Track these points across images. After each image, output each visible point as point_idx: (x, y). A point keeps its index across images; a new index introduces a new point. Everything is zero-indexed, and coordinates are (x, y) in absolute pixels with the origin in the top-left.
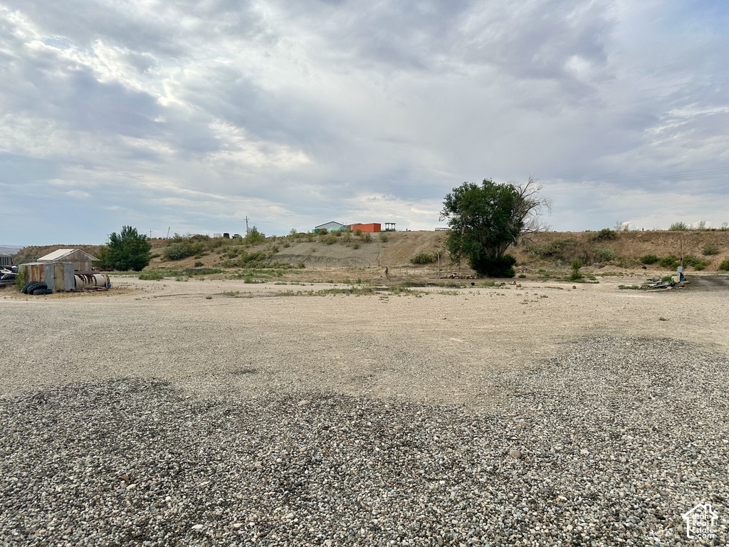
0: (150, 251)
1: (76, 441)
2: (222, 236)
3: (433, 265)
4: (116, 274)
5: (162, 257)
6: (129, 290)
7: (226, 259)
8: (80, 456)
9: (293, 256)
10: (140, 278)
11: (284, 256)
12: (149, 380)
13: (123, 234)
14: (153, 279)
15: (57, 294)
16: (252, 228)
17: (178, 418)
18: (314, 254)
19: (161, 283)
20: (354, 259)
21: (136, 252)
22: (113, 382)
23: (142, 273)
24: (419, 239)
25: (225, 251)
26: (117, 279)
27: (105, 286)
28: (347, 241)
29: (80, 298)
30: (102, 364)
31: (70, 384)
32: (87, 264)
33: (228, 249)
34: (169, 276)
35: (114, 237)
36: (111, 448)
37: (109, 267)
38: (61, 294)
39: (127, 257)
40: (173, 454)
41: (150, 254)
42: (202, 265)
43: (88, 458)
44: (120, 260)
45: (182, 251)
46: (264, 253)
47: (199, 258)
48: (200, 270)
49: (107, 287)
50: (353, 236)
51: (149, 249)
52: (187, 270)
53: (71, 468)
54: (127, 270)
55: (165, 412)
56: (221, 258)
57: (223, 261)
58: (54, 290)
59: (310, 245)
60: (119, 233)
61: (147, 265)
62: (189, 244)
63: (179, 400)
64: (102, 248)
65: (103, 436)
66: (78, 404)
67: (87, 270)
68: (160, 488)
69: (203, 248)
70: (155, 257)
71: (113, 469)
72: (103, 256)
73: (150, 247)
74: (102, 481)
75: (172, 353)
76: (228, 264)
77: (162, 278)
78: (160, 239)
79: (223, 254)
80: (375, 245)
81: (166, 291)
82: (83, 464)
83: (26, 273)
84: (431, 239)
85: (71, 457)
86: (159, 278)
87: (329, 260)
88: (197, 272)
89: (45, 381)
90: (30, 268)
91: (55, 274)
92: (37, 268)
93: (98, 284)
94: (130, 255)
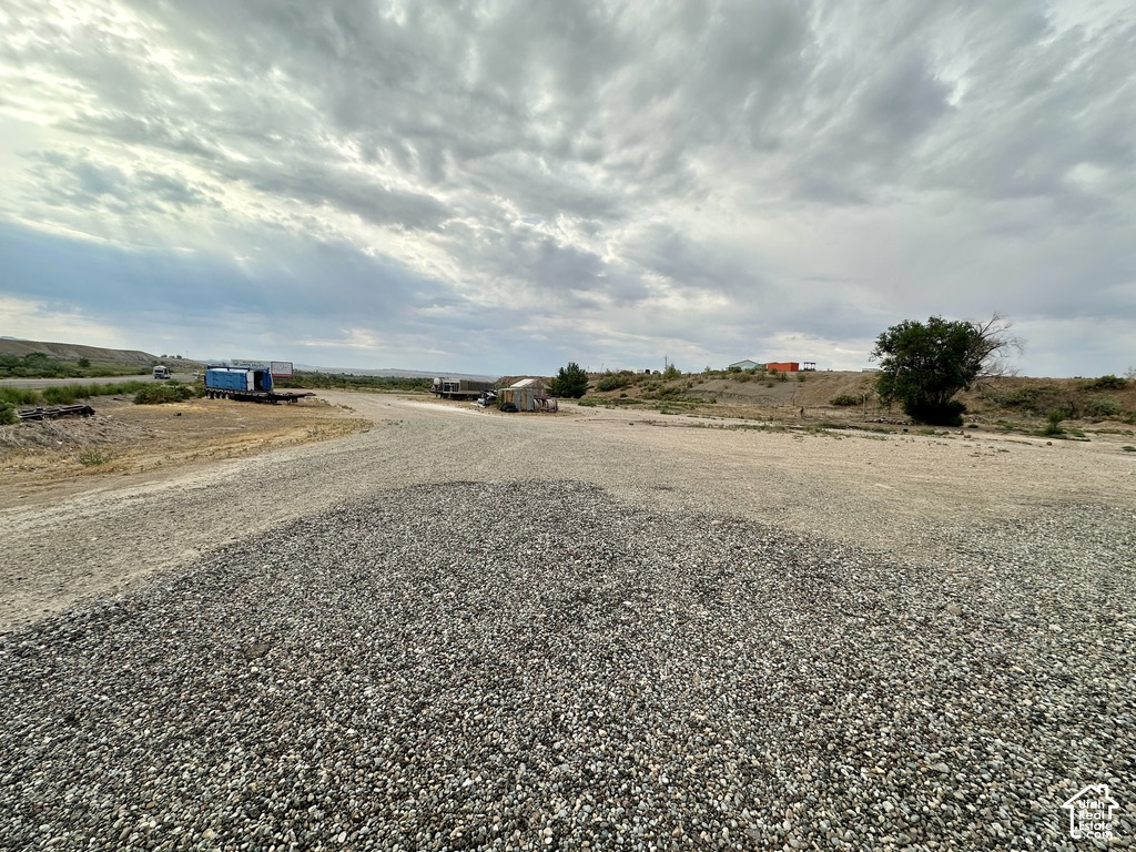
0: (588, 383)
1: (539, 521)
2: (644, 372)
3: (857, 408)
4: (561, 400)
5: (596, 388)
6: (571, 413)
7: (646, 392)
8: (542, 532)
9: (705, 391)
10: (579, 405)
11: (697, 391)
12: (588, 484)
13: (568, 369)
14: (588, 405)
15: (522, 413)
17: (611, 516)
18: (726, 391)
19: (594, 409)
20: (766, 397)
21: (577, 383)
22: (563, 482)
23: (580, 400)
24: (843, 379)
25: (645, 385)
26: (563, 405)
28: (762, 379)
29: (536, 417)
30: (554, 467)
31: (533, 479)
32: (542, 391)
33: (648, 383)
34: (600, 404)
35: (562, 371)
36: (563, 531)
37: (557, 394)
38: (524, 413)
39: (570, 387)
40: (608, 543)
41: (587, 385)
42: (626, 396)
43: (547, 535)
44: (565, 390)
45: (611, 384)
46: (679, 388)
47: (624, 390)
48: (625, 400)
49: (555, 410)
50: (767, 374)
52: (614, 400)
53: (536, 539)
54: (569, 398)
55: (601, 510)
56: (642, 390)
57: (643, 394)
58: (519, 410)
59: (723, 382)
60: (565, 368)
61: (585, 394)
62: (617, 378)
63: (611, 503)
64: (553, 379)
65: (557, 520)
66: (539, 494)
67: (542, 395)
68: (599, 568)
69: (628, 382)
70: (590, 388)
71: (565, 546)
72: (553, 385)
73: (587, 380)
74: (557, 553)
76: (648, 396)
77: (595, 405)
78: (595, 373)
79: (644, 388)
80: (791, 384)
81: (598, 416)
82: (544, 538)
83: (503, 396)
84: (856, 380)
85: (536, 531)
86: (593, 405)
87: (741, 397)
88: (622, 402)
89: (517, 475)
90: (505, 392)
91: (521, 397)
92: (510, 392)
93: (549, 407)
94: (572, 385)
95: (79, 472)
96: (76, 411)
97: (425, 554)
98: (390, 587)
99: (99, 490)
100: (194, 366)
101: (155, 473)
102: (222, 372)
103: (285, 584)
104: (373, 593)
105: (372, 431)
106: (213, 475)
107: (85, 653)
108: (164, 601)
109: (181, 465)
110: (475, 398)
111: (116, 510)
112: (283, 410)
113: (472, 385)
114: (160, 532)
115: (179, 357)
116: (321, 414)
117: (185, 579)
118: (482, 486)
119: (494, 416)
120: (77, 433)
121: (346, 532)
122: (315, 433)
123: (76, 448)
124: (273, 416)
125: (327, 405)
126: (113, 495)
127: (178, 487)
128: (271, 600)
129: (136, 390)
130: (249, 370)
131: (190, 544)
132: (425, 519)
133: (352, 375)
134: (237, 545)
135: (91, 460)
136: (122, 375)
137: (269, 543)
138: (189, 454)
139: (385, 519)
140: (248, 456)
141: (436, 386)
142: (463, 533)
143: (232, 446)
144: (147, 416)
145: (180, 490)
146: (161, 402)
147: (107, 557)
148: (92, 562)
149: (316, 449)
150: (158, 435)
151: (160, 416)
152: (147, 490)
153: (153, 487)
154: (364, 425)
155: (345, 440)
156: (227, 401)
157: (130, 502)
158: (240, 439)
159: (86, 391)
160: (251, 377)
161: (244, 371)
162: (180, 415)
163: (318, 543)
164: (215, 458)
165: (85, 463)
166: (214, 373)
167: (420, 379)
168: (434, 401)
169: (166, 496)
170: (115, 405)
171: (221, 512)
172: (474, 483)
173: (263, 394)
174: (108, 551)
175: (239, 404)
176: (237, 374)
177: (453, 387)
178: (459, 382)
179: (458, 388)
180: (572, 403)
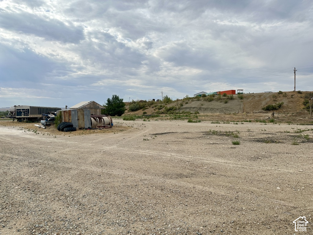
0: (125, 107)
2: (152, 100)
3: (278, 111)
5: (128, 110)
7: (157, 110)
9: (191, 108)
10: (124, 120)
11: (186, 108)
13: (113, 99)
15: (79, 131)
16: (166, 96)
18: (202, 107)
20: (226, 109)
21: (119, 107)
23: (122, 117)
24: (262, 97)
25: (155, 107)
27: (109, 124)
28: (219, 99)
29: (94, 135)
33: (157, 106)
35: (109, 100)
38: (82, 131)
39: (115, 109)
41: (125, 108)
42: (146, 113)
44: (112, 111)
45: (137, 107)
46: (176, 107)
47: (144, 110)
49: (111, 125)
50: (222, 97)
54: (115, 116)
56: (154, 110)
57: (155, 111)
58: (77, 128)
59: (199, 103)
60: (111, 98)
61: (124, 113)
62: (140, 104)
67: (98, 114)
69: (146, 106)
70: (126, 110)
73: (124, 105)
76: (159, 112)
79: (155, 108)
80: (236, 101)
83: (60, 117)
84: (270, 97)
87: (212, 110)
88: (146, 117)
90: (63, 113)
91: (78, 117)
92: (67, 112)
93: (106, 123)
94: (116, 108)
141: (12, 113)
177: (24, 112)
178: (29, 108)
179: (28, 113)
180: (118, 119)
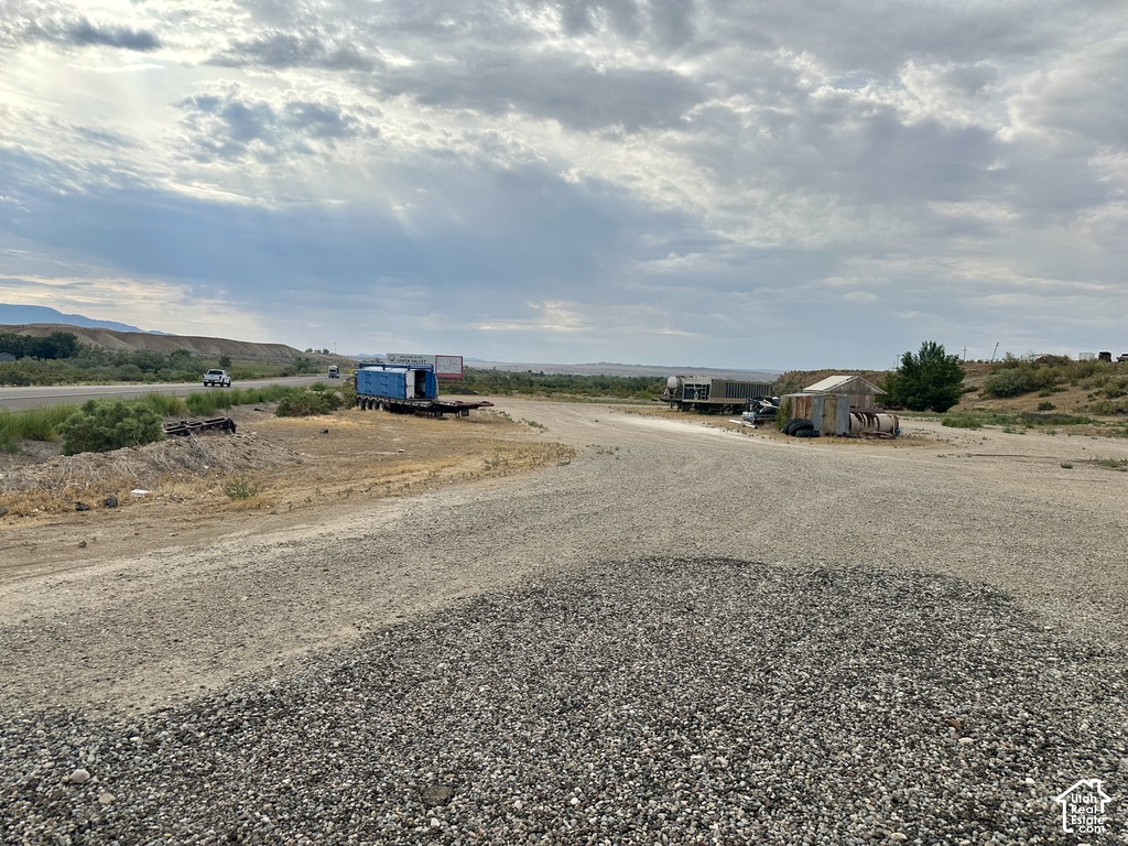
0: (963, 382)
1: (877, 648)
2: (1097, 357)
4: (906, 415)
5: (981, 392)
6: (927, 441)
7: (1101, 399)
8: (886, 671)
10: (944, 424)
12: (976, 585)
13: (922, 354)
14: (965, 426)
15: (826, 439)
17: (1035, 658)
19: (979, 433)
21: (939, 382)
22: (921, 576)
23: (946, 415)
25: (1099, 384)
26: (909, 424)
27: (891, 431)
29: (855, 446)
30: (900, 545)
31: (860, 566)
32: (867, 397)
33: (1107, 381)
34: (992, 423)
35: (907, 360)
36: (928, 673)
37: (896, 404)
38: (831, 439)
39: (926, 390)
40: (1033, 713)
41: (963, 386)
42: (1053, 408)
43: (896, 677)
44: (914, 395)
45: (1016, 382)
47: (1048, 395)
48: (1049, 416)
49: (893, 434)
51: (962, 378)
52: (1024, 415)
53: (875, 684)
54: (923, 410)
55: (1010, 642)
56: (1090, 396)
57: (1094, 403)
58: (821, 432)
60: (915, 352)
61: (957, 403)
62: (1031, 371)
63: (1033, 629)
64: (889, 374)
65: (915, 651)
66: (874, 597)
67: (867, 406)
68: (1015, 760)
69: (1057, 379)
70: (969, 391)
71: (935, 705)
72: (890, 387)
73: (962, 375)
74: (920, 716)
75: (1010, 549)
76: (1105, 409)
77: (980, 426)
78: (979, 362)
79: (1096, 390)
81: (988, 448)
82: (893, 685)
83: (789, 407)
85: (874, 668)
86: (974, 426)
88: (1043, 419)
89: (825, 555)
90: (794, 401)
91: (824, 410)
92: (803, 400)
93: (882, 428)
94: (930, 386)
95: (226, 507)
96: (218, 425)
97: (672, 681)
98: (619, 728)
99: (246, 532)
100: (344, 363)
101: (305, 513)
102: (377, 372)
103: (468, 697)
104: (594, 735)
105: (574, 464)
106: (370, 520)
107: (243, 751)
108: (322, 698)
109: (332, 504)
110: (737, 410)
111: (265, 562)
112: (449, 427)
113: (732, 388)
114: (314, 597)
115: (326, 352)
116: (502, 434)
117: (345, 669)
118: (762, 570)
119: (771, 443)
120: (223, 454)
121: (547, 624)
122: (496, 464)
123: (222, 475)
124: (438, 435)
125: (506, 421)
126: (260, 540)
127: (331, 534)
128: (450, 718)
129: (278, 397)
130: (409, 368)
131: (348, 619)
132: (666, 618)
133: (542, 374)
134: (404, 627)
135: (238, 492)
136: (263, 377)
137: (444, 629)
138: (341, 488)
139: (604, 611)
140: (411, 494)
141: (671, 391)
142: (734, 651)
143: (392, 479)
144: (290, 433)
145: (333, 539)
146: (305, 414)
147: (259, 625)
148: (243, 629)
149: (495, 489)
150: (305, 461)
151: (306, 433)
152: (297, 537)
153: (304, 533)
154: (563, 454)
155: (536, 476)
156: (382, 414)
157: (279, 551)
158: (400, 469)
159: (227, 399)
160: (411, 380)
161: (403, 371)
162: (327, 432)
163: (509, 637)
164: (372, 496)
165: (231, 495)
166: (367, 373)
167: (644, 379)
168: (666, 415)
169: (318, 546)
170: (256, 418)
171: (382, 575)
172: (746, 564)
173: (425, 404)
174: (260, 617)
175: (395, 417)
176: (395, 374)
177: (699, 392)
178: (710, 383)
179: (708, 393)
180: (929, 420)
